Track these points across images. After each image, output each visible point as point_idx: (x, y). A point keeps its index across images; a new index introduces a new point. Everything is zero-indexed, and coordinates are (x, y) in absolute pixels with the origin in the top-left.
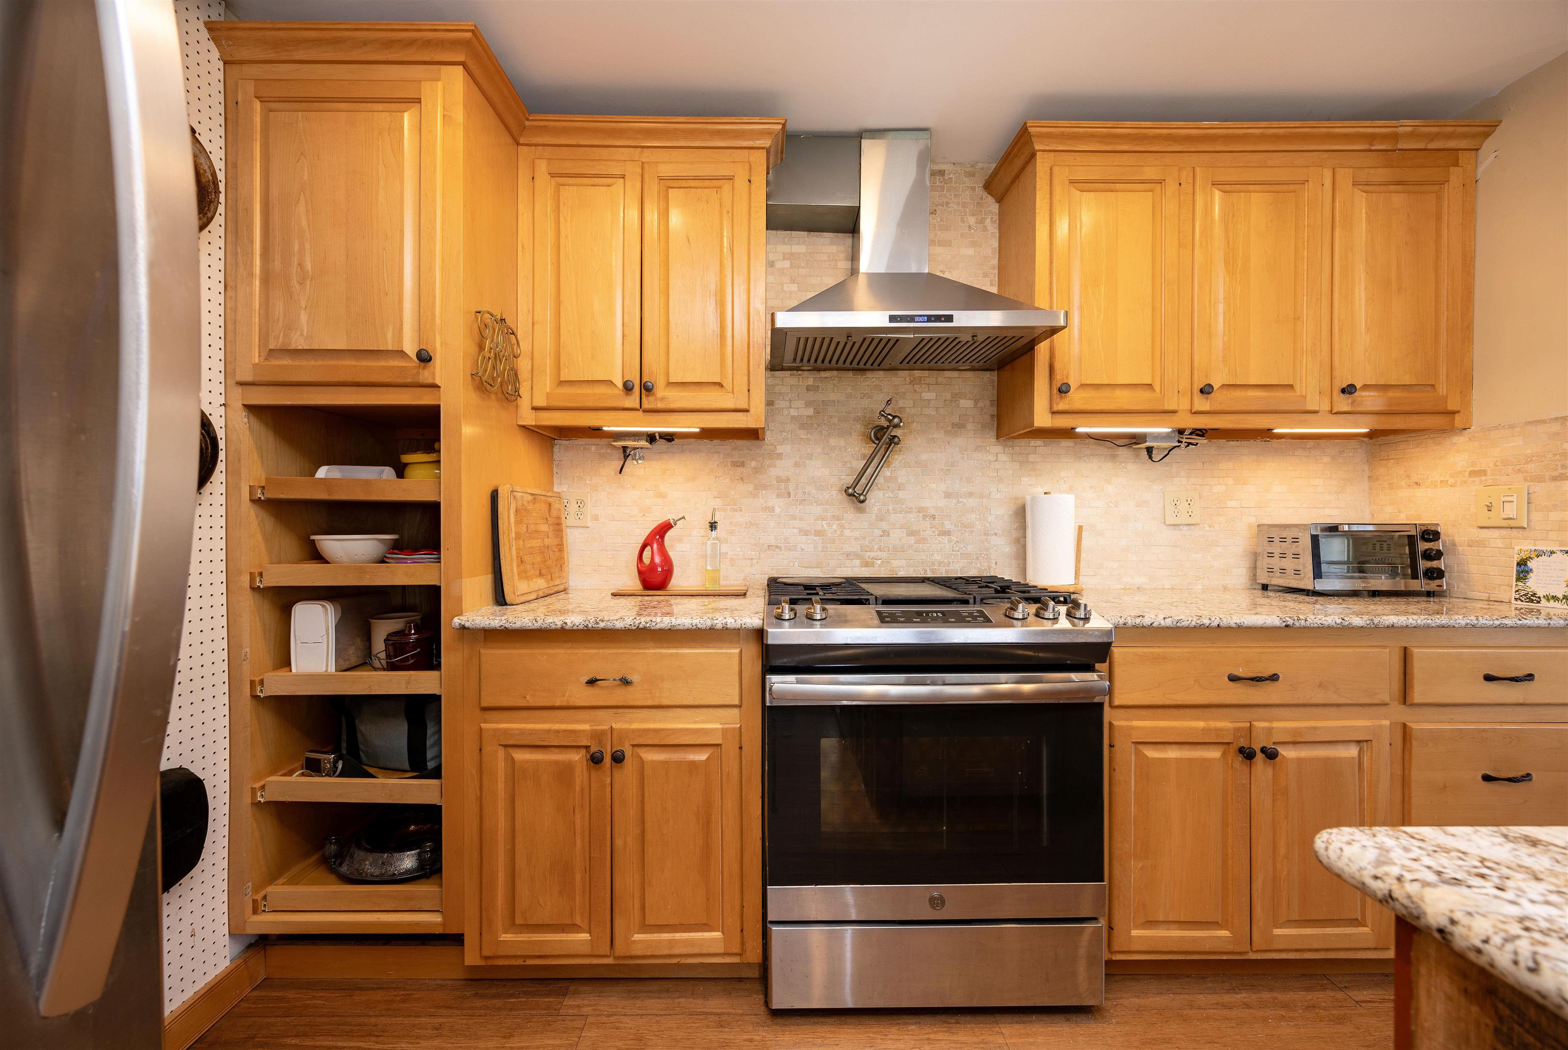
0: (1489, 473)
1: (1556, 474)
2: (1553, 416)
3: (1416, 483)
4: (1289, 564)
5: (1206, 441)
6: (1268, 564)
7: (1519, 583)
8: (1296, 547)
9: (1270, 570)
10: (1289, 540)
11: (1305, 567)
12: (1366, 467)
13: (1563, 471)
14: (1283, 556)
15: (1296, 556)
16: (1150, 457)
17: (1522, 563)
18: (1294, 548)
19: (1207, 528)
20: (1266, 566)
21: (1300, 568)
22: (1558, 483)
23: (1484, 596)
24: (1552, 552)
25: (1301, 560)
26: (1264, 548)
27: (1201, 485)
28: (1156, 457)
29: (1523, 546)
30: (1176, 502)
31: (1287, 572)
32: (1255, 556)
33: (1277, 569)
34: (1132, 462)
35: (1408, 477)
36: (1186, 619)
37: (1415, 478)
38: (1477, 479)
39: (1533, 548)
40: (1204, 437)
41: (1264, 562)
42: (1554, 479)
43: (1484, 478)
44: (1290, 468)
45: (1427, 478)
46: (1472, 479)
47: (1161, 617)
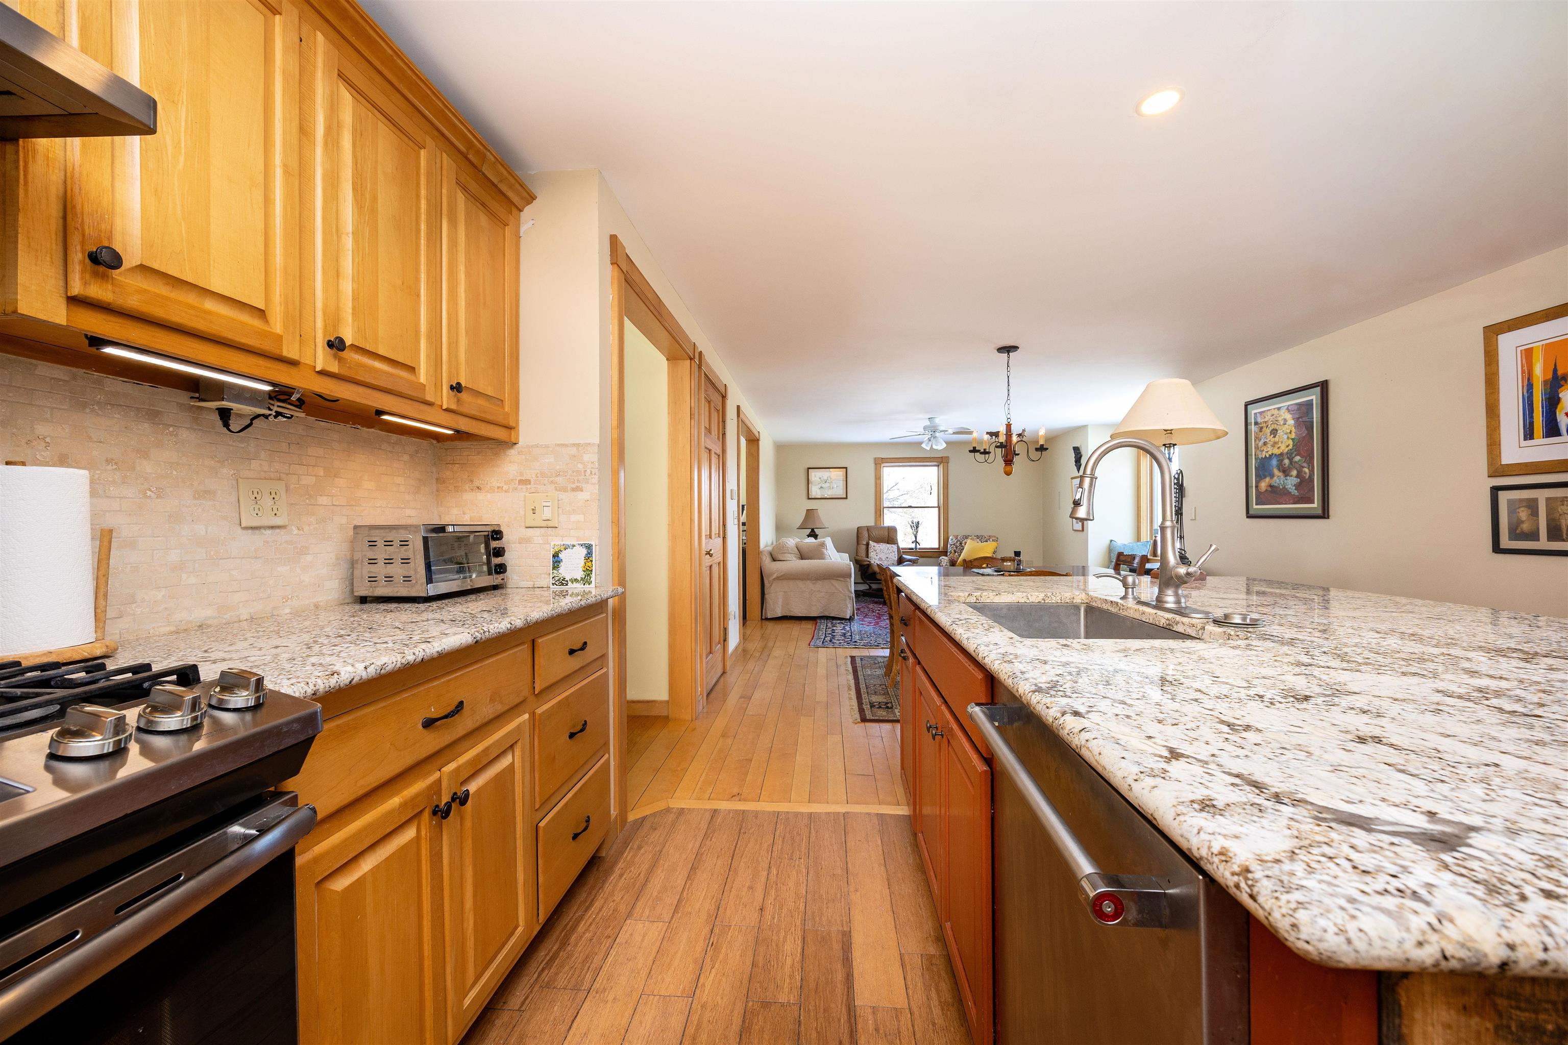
0: (532, 483)
1: (574, 486)
2: (572, 442)
3: (478, 488)
4: (397, 570)
5: (303, 415)
6: (369, 572)
7: (555, 571)
8: (406, 551)
9: (373, 579)
10: (397, 543)
11: (415, 570)
12: (434, 470)
13: (578, 485)
14: (389, 561)
15: (406, 561)
16: (226, 425)
17: (556, 555)
18: (404, 552)
19: (296, 532)
20: (366, 575)
21: (411, 573)
22: (575, 493)
23: (530, 584)
24: (574, 546)
25: (412, 565)
26: (364, 553)
27: (287, 474)
28: (235, 425)
29: (556, 542)
30: (256, 495)
31: (395, 579)
32: (353, 564)
33: (381, 578)
34: (187, 428)
35: (472, 481)
36: (391, 662)
37: (477, 483)
38: (524, 487)
39: (562, 543)
40: (300, 408)
41: (365, 570)
42: (573, 490)
43: (529, 486)
44: (378, 463)
45: (487, 484)
46: (520, 486)
47: (360, 666)
